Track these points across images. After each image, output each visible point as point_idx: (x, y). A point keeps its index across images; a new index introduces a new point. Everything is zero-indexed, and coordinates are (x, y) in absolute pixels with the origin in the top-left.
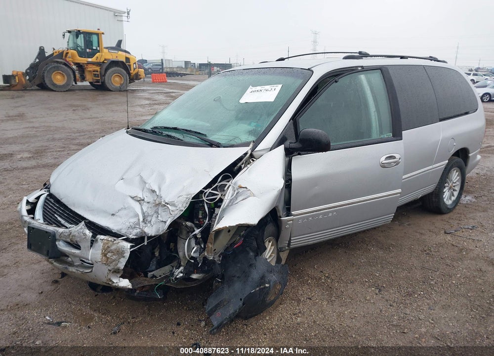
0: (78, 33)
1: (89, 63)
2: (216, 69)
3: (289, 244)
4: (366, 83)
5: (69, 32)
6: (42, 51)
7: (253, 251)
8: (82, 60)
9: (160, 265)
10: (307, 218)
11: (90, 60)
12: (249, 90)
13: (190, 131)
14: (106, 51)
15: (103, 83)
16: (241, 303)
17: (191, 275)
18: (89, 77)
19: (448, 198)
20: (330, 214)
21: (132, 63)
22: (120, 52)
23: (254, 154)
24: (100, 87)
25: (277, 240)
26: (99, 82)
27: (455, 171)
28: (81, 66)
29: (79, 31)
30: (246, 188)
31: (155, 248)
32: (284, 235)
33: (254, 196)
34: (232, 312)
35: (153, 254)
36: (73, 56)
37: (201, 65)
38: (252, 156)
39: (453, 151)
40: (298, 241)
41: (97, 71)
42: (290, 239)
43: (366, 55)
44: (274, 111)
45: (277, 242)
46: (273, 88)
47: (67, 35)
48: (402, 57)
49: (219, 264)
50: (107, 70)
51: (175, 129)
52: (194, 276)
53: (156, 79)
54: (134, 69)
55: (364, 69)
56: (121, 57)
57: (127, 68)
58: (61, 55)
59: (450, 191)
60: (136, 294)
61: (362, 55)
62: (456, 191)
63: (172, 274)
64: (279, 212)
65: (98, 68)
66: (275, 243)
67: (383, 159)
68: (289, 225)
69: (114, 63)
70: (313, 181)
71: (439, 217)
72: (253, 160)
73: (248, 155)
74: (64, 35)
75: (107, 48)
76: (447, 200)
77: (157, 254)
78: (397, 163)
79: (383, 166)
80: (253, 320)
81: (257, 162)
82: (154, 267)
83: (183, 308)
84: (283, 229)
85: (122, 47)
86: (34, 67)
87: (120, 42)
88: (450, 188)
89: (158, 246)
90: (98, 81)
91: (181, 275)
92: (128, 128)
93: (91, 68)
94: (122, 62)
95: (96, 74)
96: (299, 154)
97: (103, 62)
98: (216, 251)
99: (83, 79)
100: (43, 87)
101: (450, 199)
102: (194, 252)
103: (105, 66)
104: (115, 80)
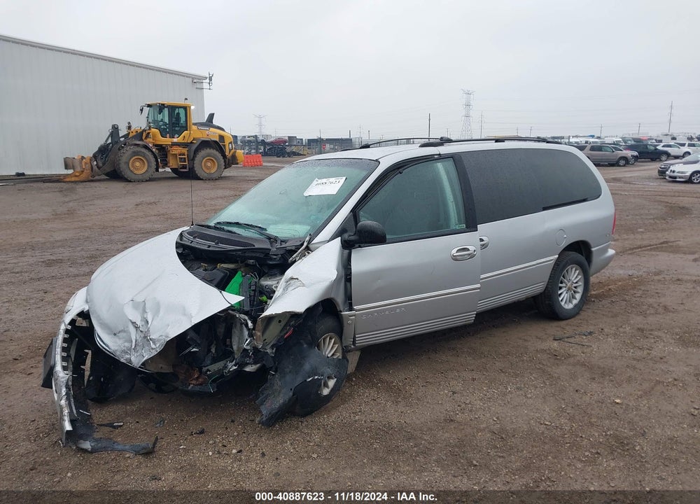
0: (162, 107)
1: (174, 144)
2: (328, 146)
3: (354, 342)
4: (444, 171)
5: (149, 106)
6: (115, 129)
7: (307, 344)
8: (166, 141)
9: (215, 361)
10: (372, 313)
11: (175, 140)
12: (315, 182)
13: (251, 226)
14: (194, 128)
15: (192, 169)
16: (291, 394)
17: (243, 368)
18: (173, 163)
19: (567, 300)
20: (398, 311)
21: (227, 143)
22: (212, 129)
23: (310, 246)
24: (187, 174)
25: (341, 338)
26: (186, 168)
27: (574, 269)
28: (164, 148)
29: (163, 105)
30: (297, 279)
31: (211, 345)
32: (348, 332)
33: (304, 285)
34: (281, 401)
35: (209, 351)
36: (154, 136)
37: (310, 141)
38: (308, 249)
39: (564, 244)
40: (364, 339)
41: (184, 155)
42: (354, 338)
43: (449, 141)
44: (334, 204)
45: (341, 340)
46: (338, 181)
47: (146, 110)
48: (497, 141)
49: (272, 357)
50: (197, 151)
51: (237, 224)
52: (248, 369)
53: (247, 162)
54: (230, 150)
55: (441, 157)
56: (213, 134)
57: (221, 150)
58: (140, 135)
59: (570, 293)
60: (190, 388)
61: (444, 141)
62: (578, 292)
63: (225, 367)
64: (339, 306)
65: (185, 151)
66: (338, 341)
67: (454, 251)
68: (351, 320)
69: (206, 144)
70: (375, 274)
71: (555, 324)
72: (309, 253)
73: (304, 247)
74: (142, 110)
75: (195, 124)
76: (565, 302)
77: (213, 350)
78: (472, 256)
79: (455, 258)
80: (309, 419)
81: (312, 254)
82: (209, 362)
83: (240, 409)
84: (345, 324)
85: (215, 122)
86: (103, 151)
87: (211, 116)
88: (569, 289)
89: (215, 342)
90: (184, 167)
91: (235, 368)
92: (192, 225)
93: (176, 150)
94: (216, 142)
95: (182, 158)
96: (360, 247)
97: (191, 143)
98: (266, 341)
99: (165, 165)
100: (115, 175)
101: (570, 301)
102: (248, 345)
103: (194, 147)
104: (207, 164)
